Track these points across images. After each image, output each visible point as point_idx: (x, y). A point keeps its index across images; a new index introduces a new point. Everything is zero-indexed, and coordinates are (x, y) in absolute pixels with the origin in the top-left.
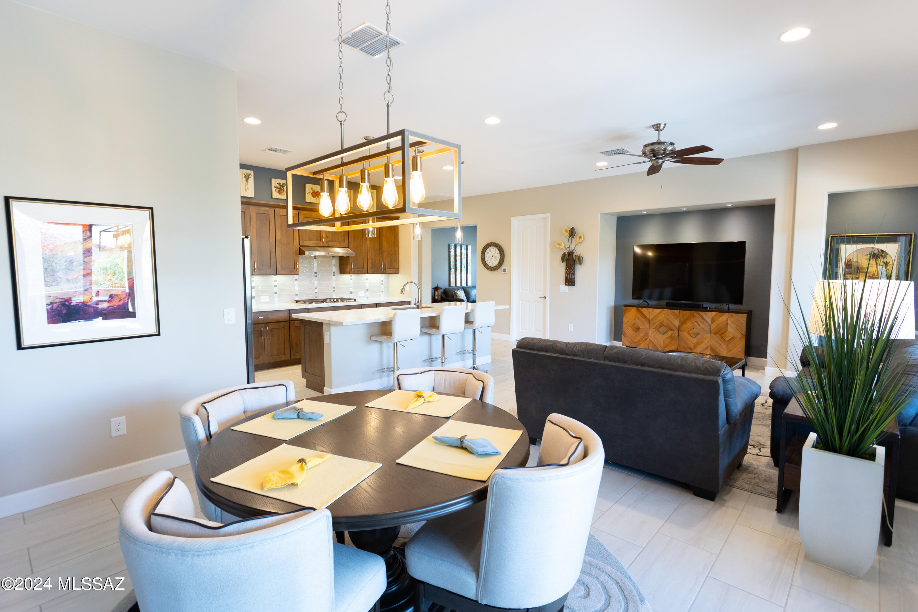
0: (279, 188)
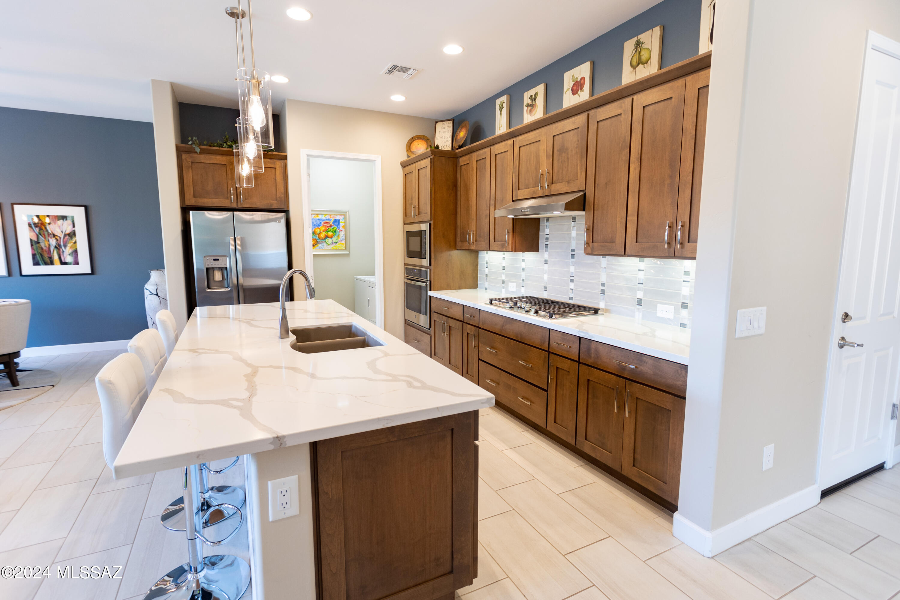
0: (531, 106)
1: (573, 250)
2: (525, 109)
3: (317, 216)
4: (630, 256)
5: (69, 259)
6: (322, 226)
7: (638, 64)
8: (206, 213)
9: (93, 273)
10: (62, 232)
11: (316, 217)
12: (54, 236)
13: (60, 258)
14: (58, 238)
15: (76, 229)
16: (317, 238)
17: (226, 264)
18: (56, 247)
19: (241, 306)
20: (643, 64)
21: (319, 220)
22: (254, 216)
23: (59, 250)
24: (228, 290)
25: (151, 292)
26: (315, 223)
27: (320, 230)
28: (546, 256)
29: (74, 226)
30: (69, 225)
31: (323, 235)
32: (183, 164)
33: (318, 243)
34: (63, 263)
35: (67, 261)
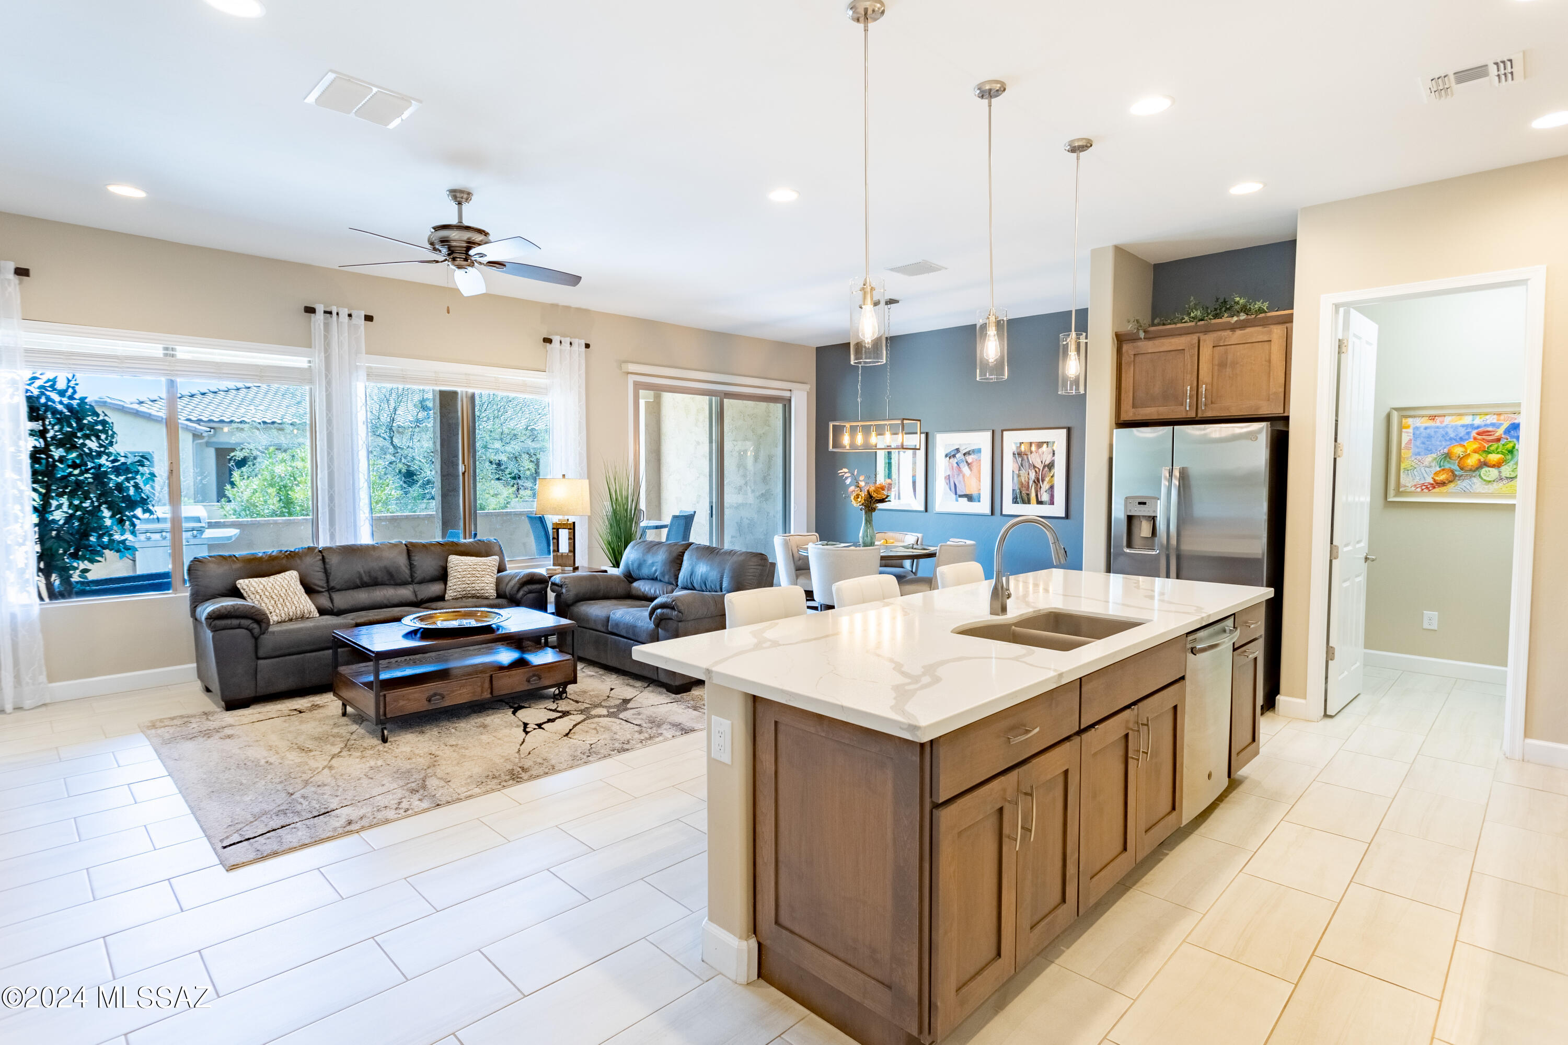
3: (1460, 419)
5: (1045, 497)
6: (1472, 440)
8: (1135, 430)
9: (1067, 516)
10: (1042, 462)
11: (1456, 421)
12: (1035, 467)
13: (1037, 496)
14: (1037, 470)
15: (1056, 458)
16: (1456, 467)
17: (1155, 511)
18: (1034, 481)
19: (1172, 583)
21: (1465, 428)
22: (1208, 431)
23: (1037, 485)
24: (1154, 553)
26: (1452, 435)
27: (1466, 449)
31: (1472, 461)
32: (1123, 359)
33: (1457, 478)
34: (1040, 502)
35: (1043, 500)
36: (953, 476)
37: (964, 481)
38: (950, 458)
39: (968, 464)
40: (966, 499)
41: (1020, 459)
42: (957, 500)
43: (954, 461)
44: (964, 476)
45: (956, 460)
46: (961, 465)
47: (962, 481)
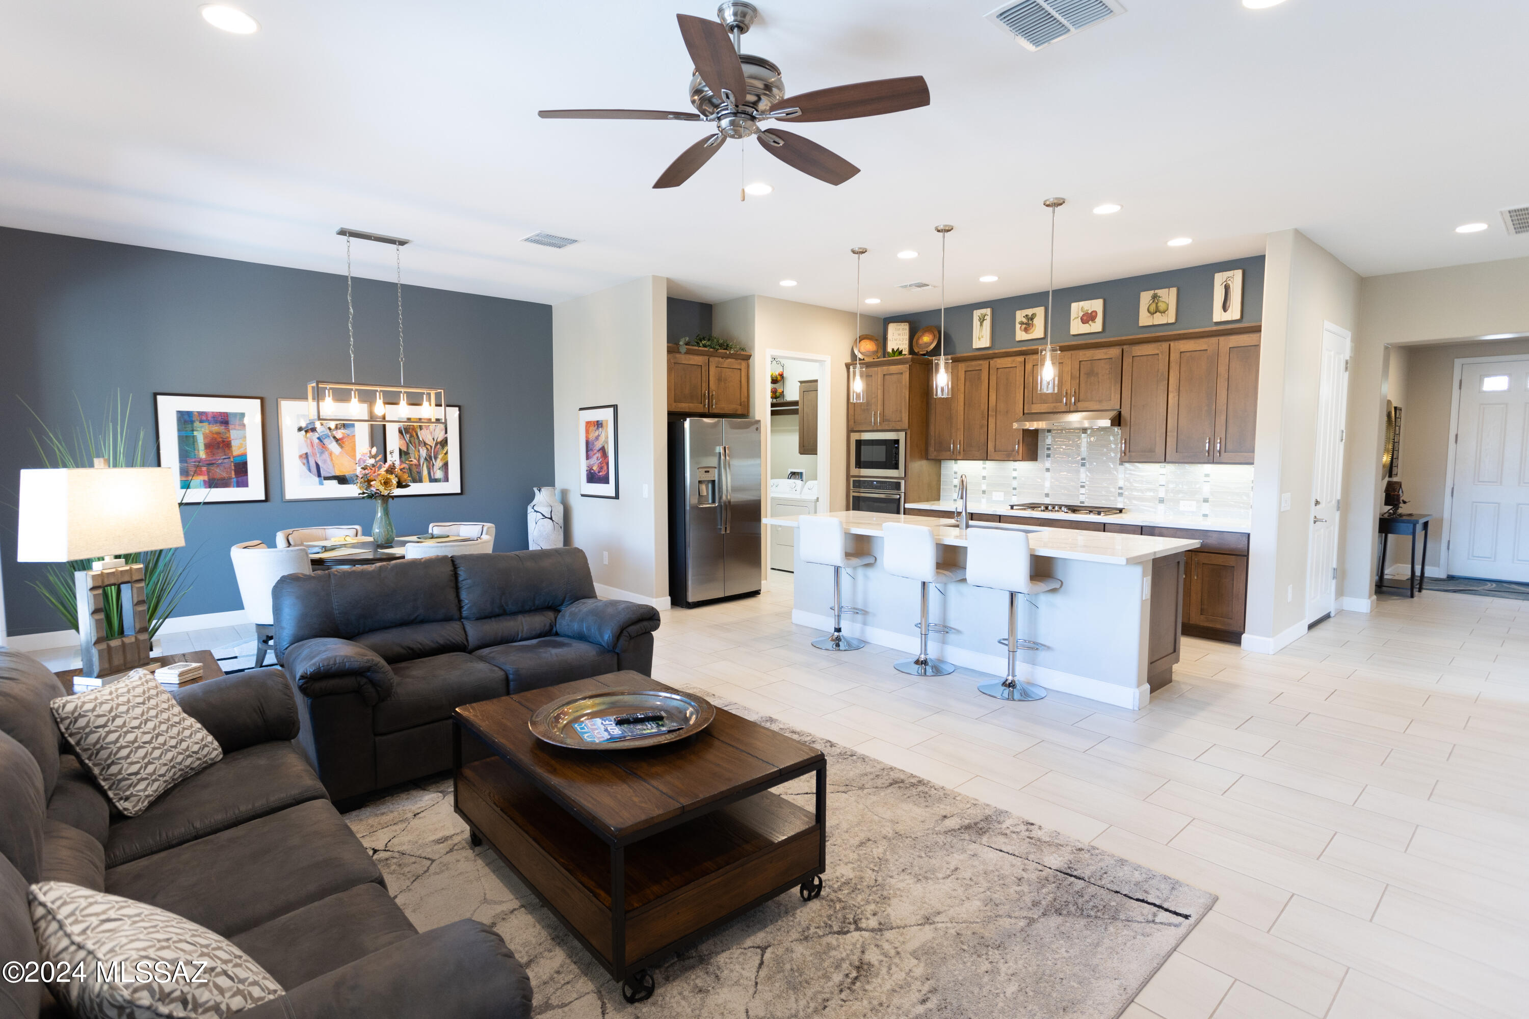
0: (1026, 324)
1: (1083, 459)
2: (1018, 326)
4: (1169, 462)
5: (439, 474)
7: (1156, 312)
9: (463, 492)
10: (434, 439)
12: (425, 444)
13: (429, 473)
14: (429, 447)
15: (449, 435)
17: (714, 477)
18: (426, 459)
20: (1160, 312)
23: (429, 463)
24: (714, 506)
25: (543, 516)
28: (1048, 464)
29: (446, 432)
30: (442, 430)
34: (433, 480)
35: (436, 477)
36: (314, 454)
37: (332, 460)
38: (306, 432)
39: (337, 440)
40: (335, 482)
41: (408, 436)
42: (321, 484)
43: (314, 436)
44: (331, 454)
45: (317, 435)
46: (326, 441)
47: (328, 460)
